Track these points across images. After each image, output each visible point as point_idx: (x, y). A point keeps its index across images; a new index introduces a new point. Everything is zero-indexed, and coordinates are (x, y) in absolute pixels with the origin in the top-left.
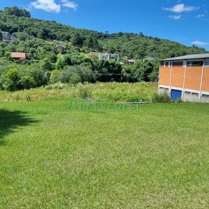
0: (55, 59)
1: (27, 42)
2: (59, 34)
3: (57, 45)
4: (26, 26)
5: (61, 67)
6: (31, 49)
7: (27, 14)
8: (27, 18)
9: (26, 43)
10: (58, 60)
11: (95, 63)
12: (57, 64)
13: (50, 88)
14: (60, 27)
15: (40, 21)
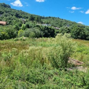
0: (21, 25)
1: (8, 17)
2: (23, 16)
3: (22, 20)
4: (9, 12)
5: (24, 29)
6: (9, 20)
7: (9, 7)
8: (9, 8)
10: (22, 26)
11: (41, 28)
12: (22, 27)
13: (18, 40)
14: (24, 13)
15: (15, 10)
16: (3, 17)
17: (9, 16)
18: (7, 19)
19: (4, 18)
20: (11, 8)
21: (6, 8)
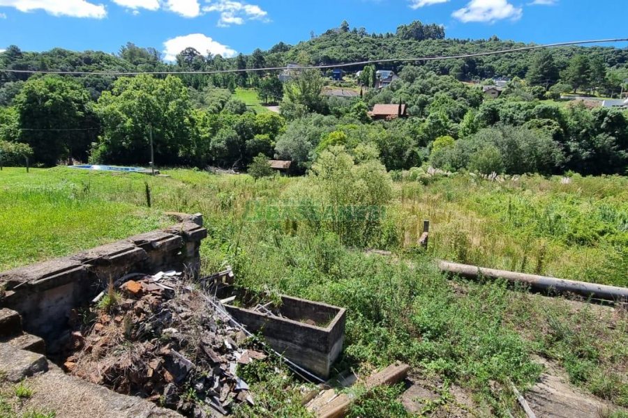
3: (486, 88)
6: (421, 97)
7: (439, 33)
9: (413, 86)
15: (464, 42)
16: (399, 87)
17: (423, 77)
18: (413, 91)
19: (400, 90)
20: (446, 39)
21: (423, 42)
